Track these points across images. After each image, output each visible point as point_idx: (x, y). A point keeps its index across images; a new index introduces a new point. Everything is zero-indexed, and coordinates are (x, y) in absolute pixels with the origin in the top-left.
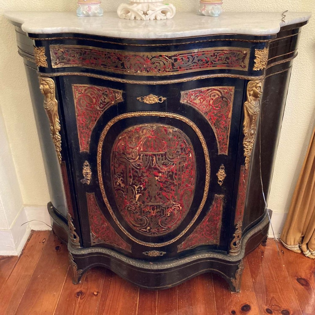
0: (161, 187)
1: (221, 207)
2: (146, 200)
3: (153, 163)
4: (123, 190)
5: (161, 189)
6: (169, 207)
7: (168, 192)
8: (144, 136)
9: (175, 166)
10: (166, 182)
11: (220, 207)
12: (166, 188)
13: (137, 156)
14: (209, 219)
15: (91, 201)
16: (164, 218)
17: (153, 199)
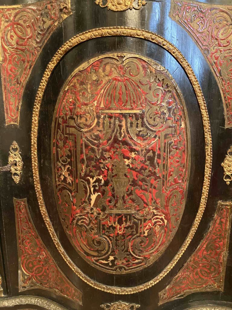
0: (134, 179)
1: (228, 223)
2: (107, 204)
3: (120, 131)
4: (70, 188)
5: (134, 183)
6: (147, 219)
7: (146, 190)
8: (107, 78)
9: (159, 141)
10: (143, 171)
11: (226, 224)
12: (142, 182)
13: (94, 120)
14: (207, 246)
15: (21, 212)
16: (138, 240)
17: (120, 201)
